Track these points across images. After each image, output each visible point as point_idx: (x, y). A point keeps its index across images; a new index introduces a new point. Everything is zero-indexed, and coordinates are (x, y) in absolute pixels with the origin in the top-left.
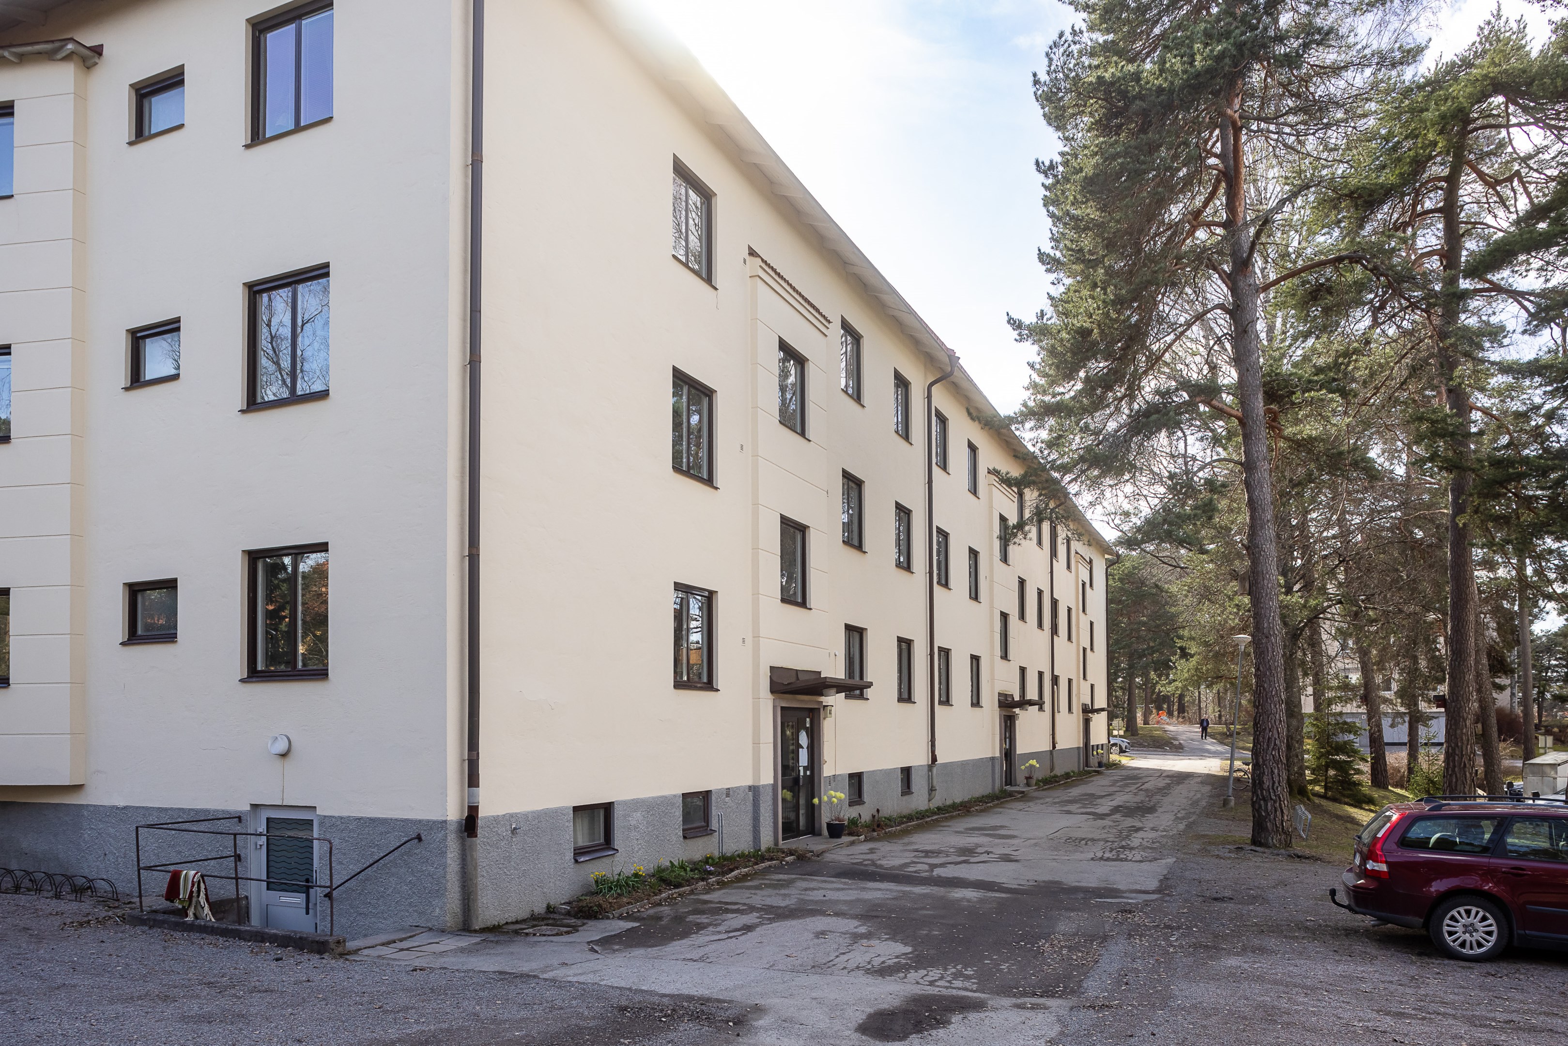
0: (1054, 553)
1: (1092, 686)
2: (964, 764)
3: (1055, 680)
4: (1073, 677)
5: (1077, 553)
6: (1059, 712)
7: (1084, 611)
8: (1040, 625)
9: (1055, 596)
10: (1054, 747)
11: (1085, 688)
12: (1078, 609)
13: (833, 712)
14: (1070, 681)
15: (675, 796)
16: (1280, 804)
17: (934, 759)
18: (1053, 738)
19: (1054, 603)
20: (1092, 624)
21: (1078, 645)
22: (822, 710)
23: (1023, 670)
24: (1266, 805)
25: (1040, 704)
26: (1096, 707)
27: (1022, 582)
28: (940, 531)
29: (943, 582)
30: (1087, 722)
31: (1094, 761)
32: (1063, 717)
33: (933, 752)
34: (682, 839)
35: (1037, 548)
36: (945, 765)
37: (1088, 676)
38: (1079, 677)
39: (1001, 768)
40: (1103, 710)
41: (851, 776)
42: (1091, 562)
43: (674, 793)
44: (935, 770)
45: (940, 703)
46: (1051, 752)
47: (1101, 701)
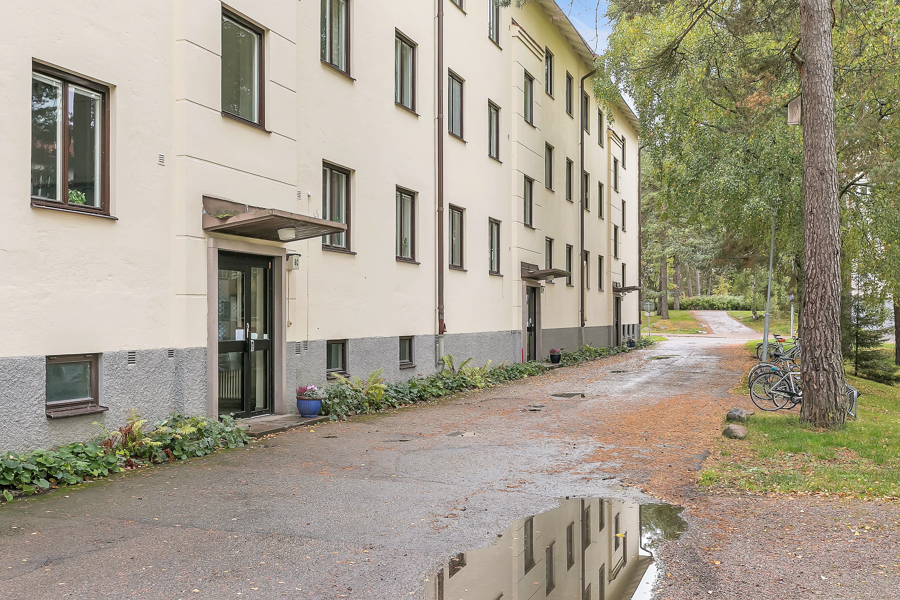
0: (585, 126)
1: (624, 266)
2: (480, 337)
3: (585, 255)
4: (604, 254)
5: (609, 129)
6: (588, 289)
7: (616, 188)
8: (569, 198)
9: (585, 169)
10: (583, 325)
11: (616, 267)
12: (609, 186)
13: (300, 262)
14: (601, 258)
15: (32, 359)
16: (833, 375)
17: (442, 328)
18: (582, 315)
19: (585, 176)
20: (623, 203)
21: (609, 222)
22: (284, 259)
23: (550, 242)
24: (818, 377)
25: (567, 275)
26: (627, 285)
27: (549, 149)
28: (453, 75)
29: (457, 133)
30: (618, 301)
31: (624, 339)
32: (592, 294)
33: (441, 321)
34: (44, 419)
35: (567, 116)
36: (457, 337)
37: (619, 255)
38: (609, 255)
39: (523, 342)
40: (634, 288)
41: (330, 344)
42: (624, 140)
43: (30, 354)
44: (442, 342)
45: (452, 267)
46: (579, 330)
47: (632, 280)
